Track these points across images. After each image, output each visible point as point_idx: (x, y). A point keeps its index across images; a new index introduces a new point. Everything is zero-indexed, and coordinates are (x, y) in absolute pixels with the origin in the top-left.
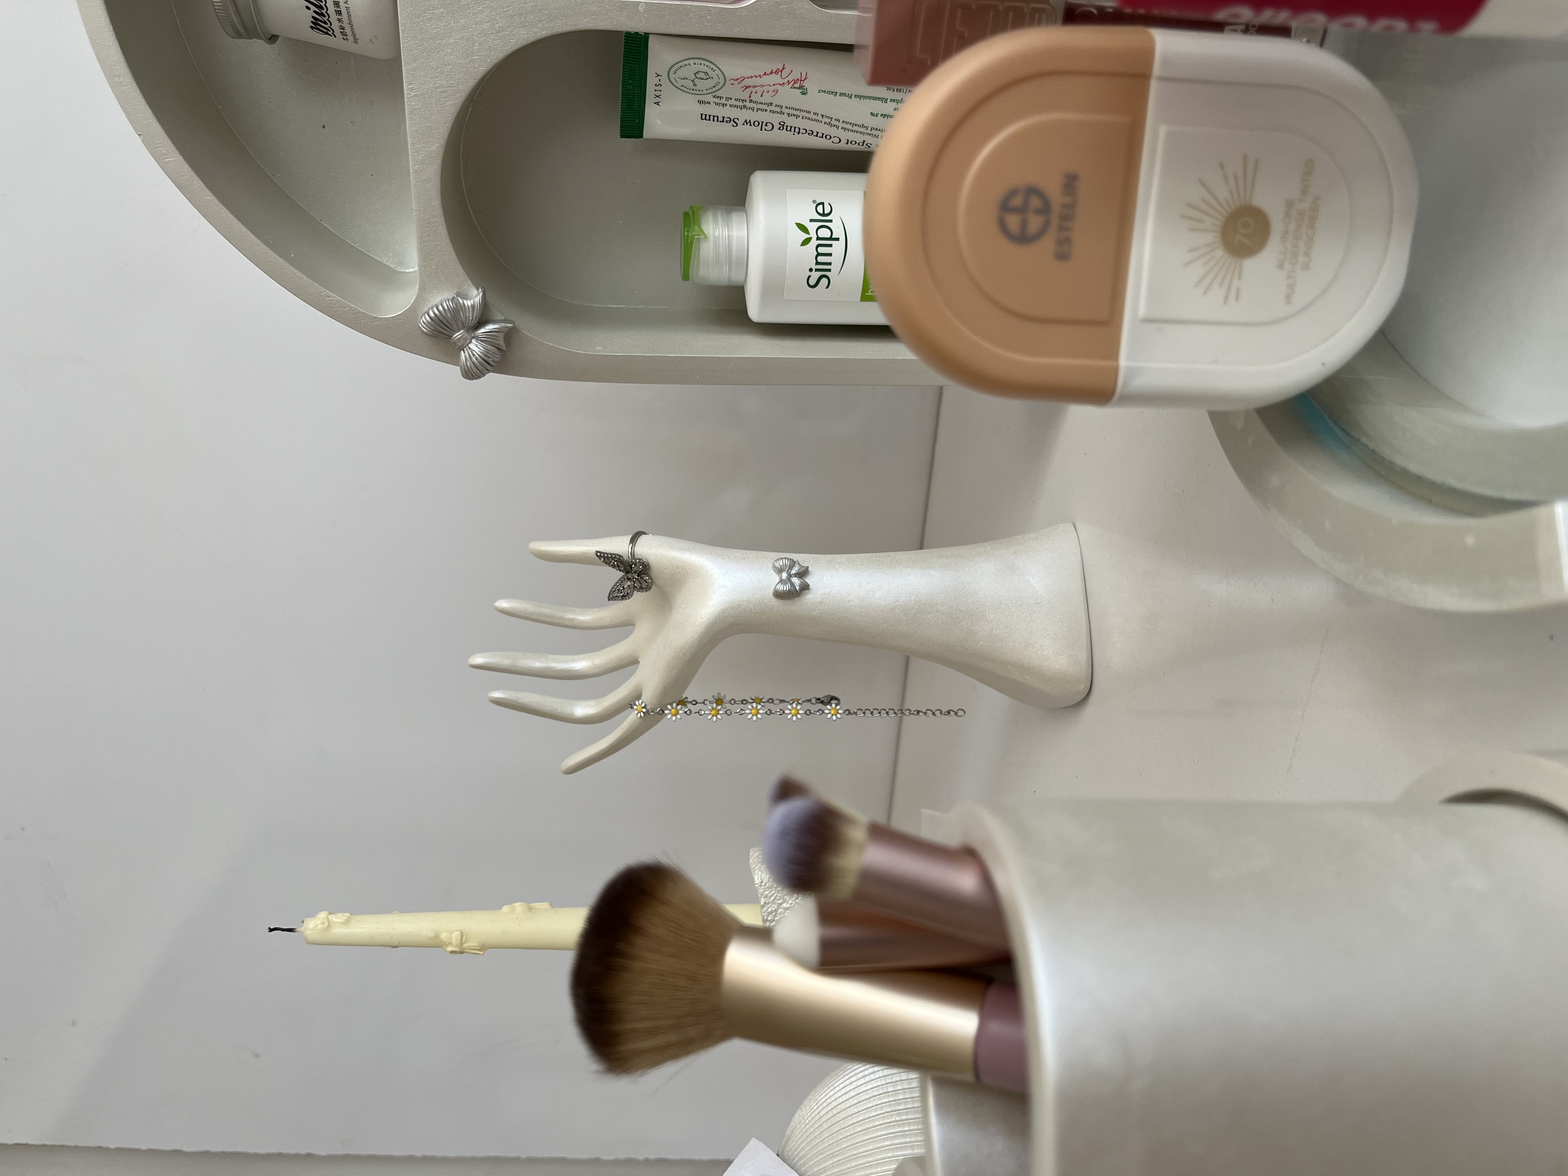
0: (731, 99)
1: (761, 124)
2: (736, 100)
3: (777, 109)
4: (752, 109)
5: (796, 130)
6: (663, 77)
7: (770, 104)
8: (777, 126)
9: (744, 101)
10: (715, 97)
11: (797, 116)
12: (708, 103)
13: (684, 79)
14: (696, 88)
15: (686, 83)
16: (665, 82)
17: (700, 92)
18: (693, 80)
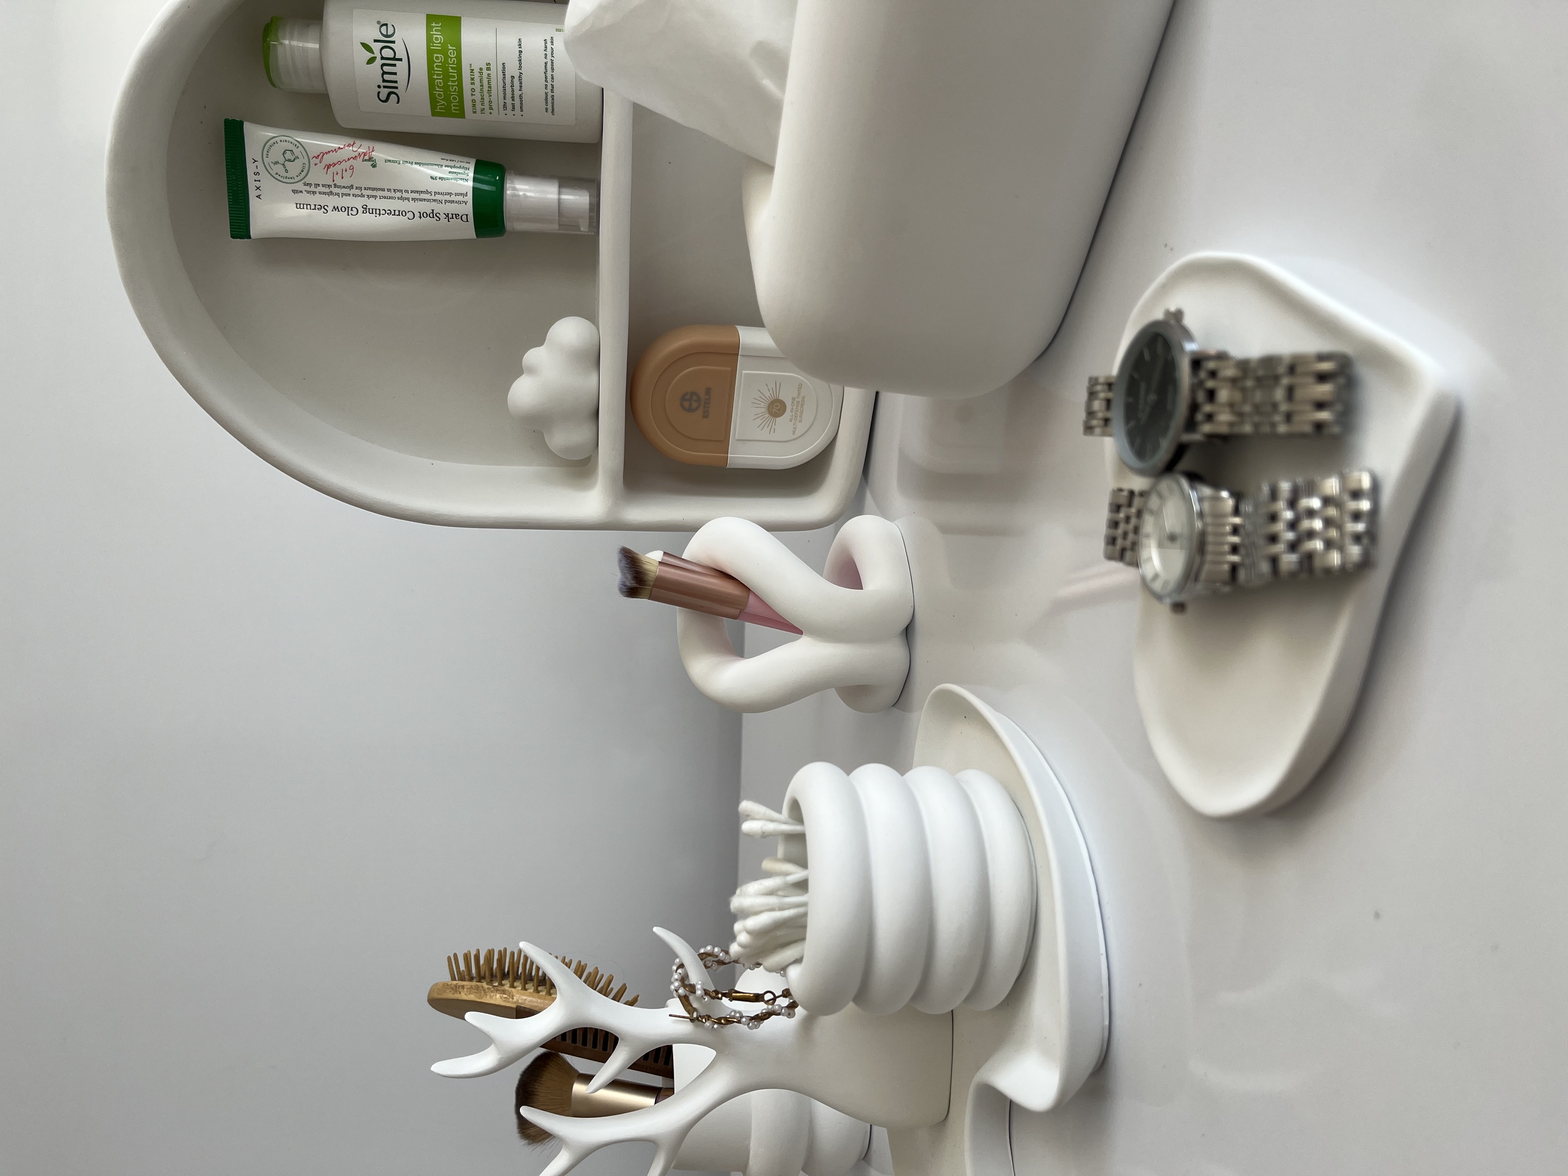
0: (319, 185)
1: (347, 210)
2: (323, 186)
3: (358, 192)
4: (338, 194)
5: (377, 212)
6: (260, 163)
7: (351, 187)
8: (361, 210)
9: (329, 186)
10: (305, 184)
11: (375, 197)
12: (301, 192)
13: (276, 163)
14: (288, 175)
15: (279, 169)
16: (261, 169)
17: (293, 181)
18: (283, 165)
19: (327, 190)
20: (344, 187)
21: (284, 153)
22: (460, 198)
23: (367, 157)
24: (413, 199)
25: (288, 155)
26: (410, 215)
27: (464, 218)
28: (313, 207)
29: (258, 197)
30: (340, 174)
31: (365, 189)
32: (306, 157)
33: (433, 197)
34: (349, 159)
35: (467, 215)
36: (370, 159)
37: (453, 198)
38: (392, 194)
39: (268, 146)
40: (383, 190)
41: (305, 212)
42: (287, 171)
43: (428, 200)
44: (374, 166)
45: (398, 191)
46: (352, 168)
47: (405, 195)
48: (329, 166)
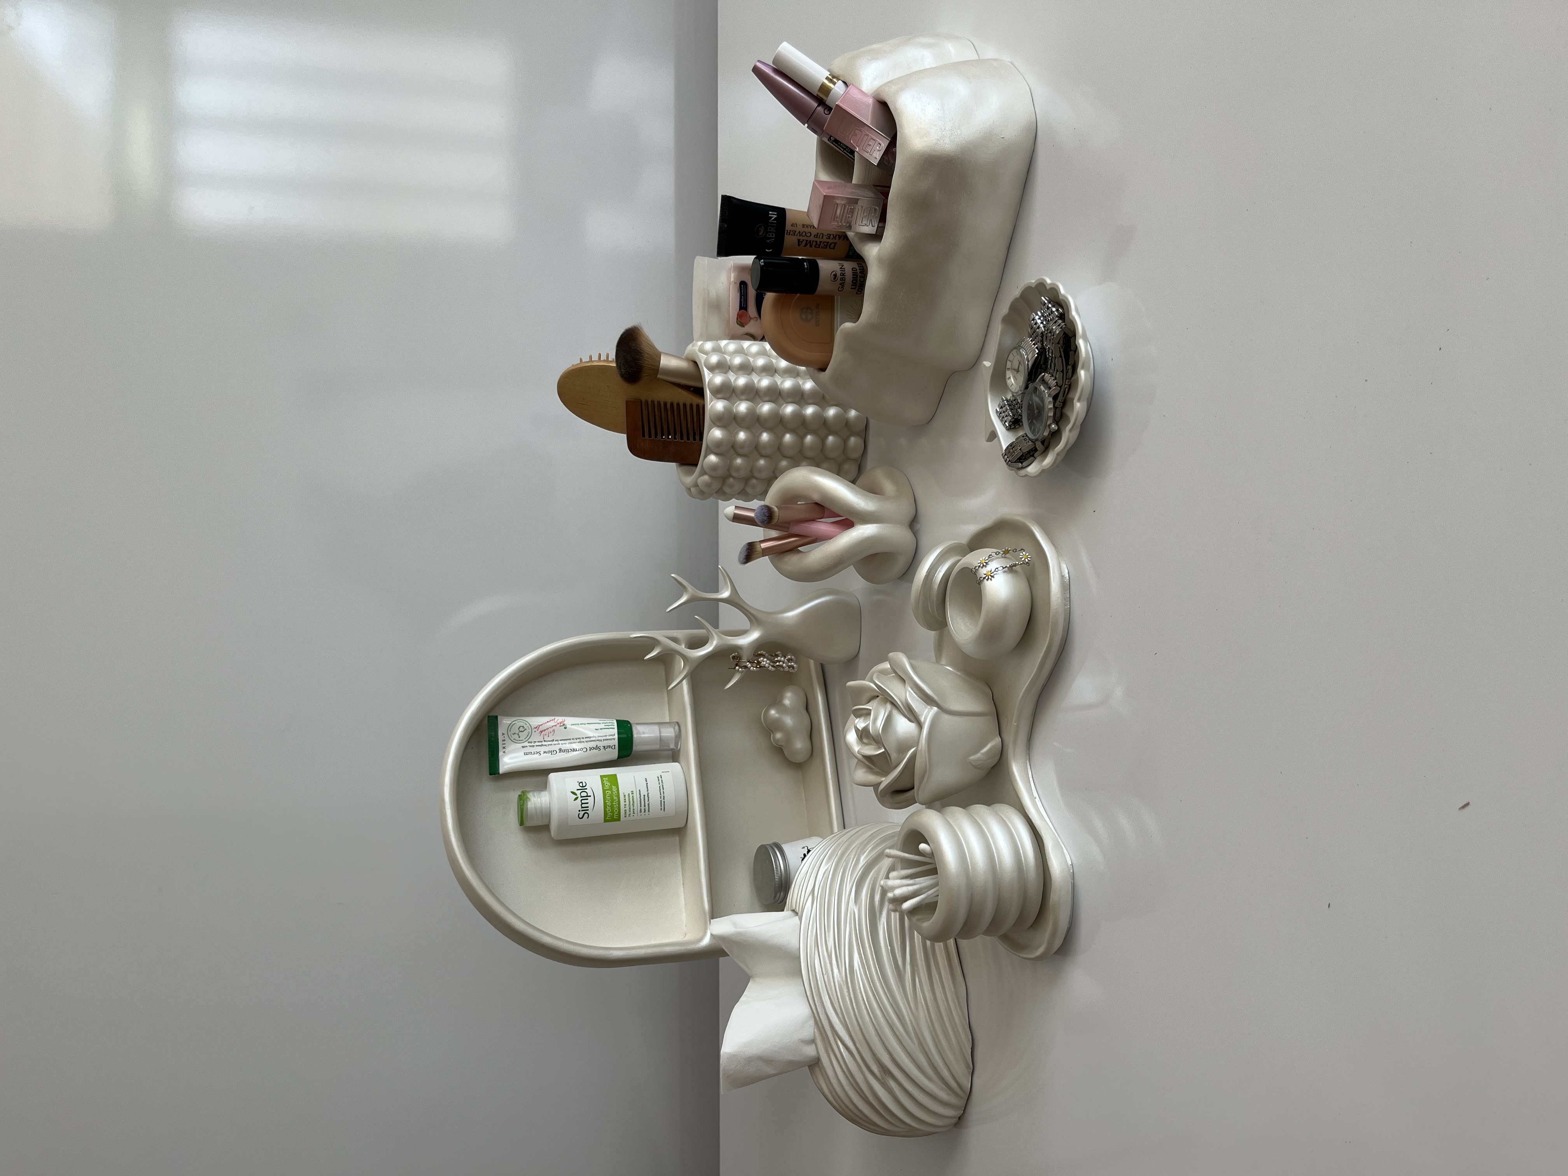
0: (536, 742)
1: (551, 752)
2: (538, 742)
3: (557, 742)
4: (546, 745)
5: (567, 751)
6: (506, 735)
7: (553, 740)
8: (558, 751)
9: (541, 742)
10: (529, 742)
11: (565, 744)
12: (527, 747)
13: (515, 733)
14: (520, 739)
15: (516, 736)
16: (507, 738)
17: (523, 741)
18: (518, 734)
19: (540, 744)
20: (549, 741)
21: (519, 728)
22: (611, 737)
23: (562, 724)
24: (586, 741)
25: (521, 729)
26: (585, 750)
27: (613, 747)
28: (533, 753)
29: (504, 752)
30: (547, 735)
31: (560, 740)
32: (530, 729)
33: (597, 739)
34: (552, 727)
35: (615, 746)
36: (564, 725)
37: (608, 737)
38: (575, 741)
39: (510, 727)
40: (570, 739)
41: (530, 756)
42: (519, 737)
43: (594, 741)
44: (565, 728)
45: (578, 738)
46: (554, 731)
47: (582, 740)
48: (541, 732)
